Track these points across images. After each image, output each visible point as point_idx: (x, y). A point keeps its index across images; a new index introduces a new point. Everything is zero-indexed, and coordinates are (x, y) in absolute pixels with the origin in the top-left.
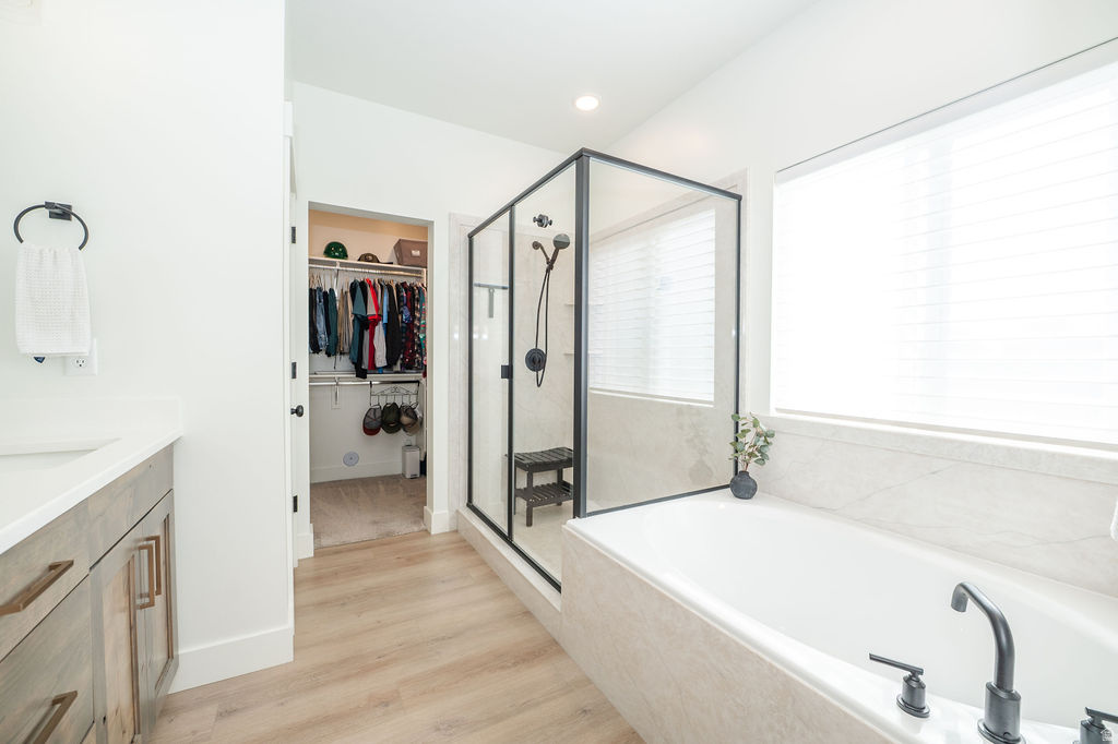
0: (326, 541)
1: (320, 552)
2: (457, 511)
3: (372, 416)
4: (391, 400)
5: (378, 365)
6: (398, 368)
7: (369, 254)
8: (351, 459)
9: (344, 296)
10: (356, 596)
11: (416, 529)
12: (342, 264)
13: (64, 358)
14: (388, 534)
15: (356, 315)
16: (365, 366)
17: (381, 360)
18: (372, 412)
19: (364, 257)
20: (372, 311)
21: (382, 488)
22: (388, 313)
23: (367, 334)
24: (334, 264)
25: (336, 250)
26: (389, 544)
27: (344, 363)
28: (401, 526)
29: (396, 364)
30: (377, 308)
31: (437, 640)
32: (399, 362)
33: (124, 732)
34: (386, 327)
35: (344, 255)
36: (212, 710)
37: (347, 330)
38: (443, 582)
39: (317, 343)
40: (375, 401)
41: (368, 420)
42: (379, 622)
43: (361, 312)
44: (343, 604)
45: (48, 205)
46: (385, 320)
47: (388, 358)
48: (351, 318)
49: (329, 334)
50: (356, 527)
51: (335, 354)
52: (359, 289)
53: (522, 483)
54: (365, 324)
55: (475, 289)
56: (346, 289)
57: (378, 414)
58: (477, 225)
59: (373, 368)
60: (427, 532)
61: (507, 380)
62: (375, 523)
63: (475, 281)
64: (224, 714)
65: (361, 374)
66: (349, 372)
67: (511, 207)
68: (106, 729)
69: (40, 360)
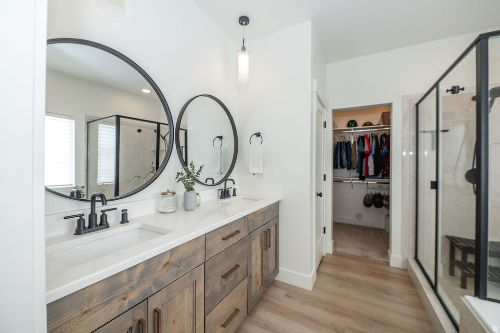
0: (339, 250)
1: (335, 253)
2: (407, 260)
3: (367, 198)
4: (378, 191)
5: (370, 174)
6: (380, 176)
7: (368, 122)
8: (359, 216)
9: (354, 142)
10: (343, 278)
11: (382, 259)
12: (354, 129)
13: (258, 174)
14: (367, 257)
15: (359, 152)
16: (364, 175)
17: (371, 172)
18: (368, 196)
19: (365, 124)
20: (366, 149)
21: (372, 233)
22: (375, 149)
23: (364, 160)
24: (351, 130)
25: (352, 124)
26: (365, 261)
27: (354, 173)
28: (374, 256)
29: (379, 174)
30: (369, 147)
31: (372, 320)
32: (381, 174)
33: (258, 283)
34: (374, 156)
35: (356, 125)
36: (285, 292)
37: (356, 158)
38: (387, 293)
39: (343, 164)
40: (369, 191)
41: (366, 200)
42: (348, 295)
43: (361, 150)
44: (337, 279)
45: (255, 134)
46: (373, 152)
47: (375, 171)
48: (357, 153)
49: (347, 160)
50: (352, 248)
51: (350, 169)
52: (361, 139)
53: (458, 257)
54: (364, 156)
55: (420, 134)
56: (356, 140)
57: (371, 197)
58: (421, 97)
59: (367, 176)
60: (388, 264)
61: (434, 190)
62: (362, 249)
63: (421, 129)
64: (287, 296)
65: (362, 178)
66: (356, 177)
67: (436, 85)
68: (251, 280)
69: (254, 174)
